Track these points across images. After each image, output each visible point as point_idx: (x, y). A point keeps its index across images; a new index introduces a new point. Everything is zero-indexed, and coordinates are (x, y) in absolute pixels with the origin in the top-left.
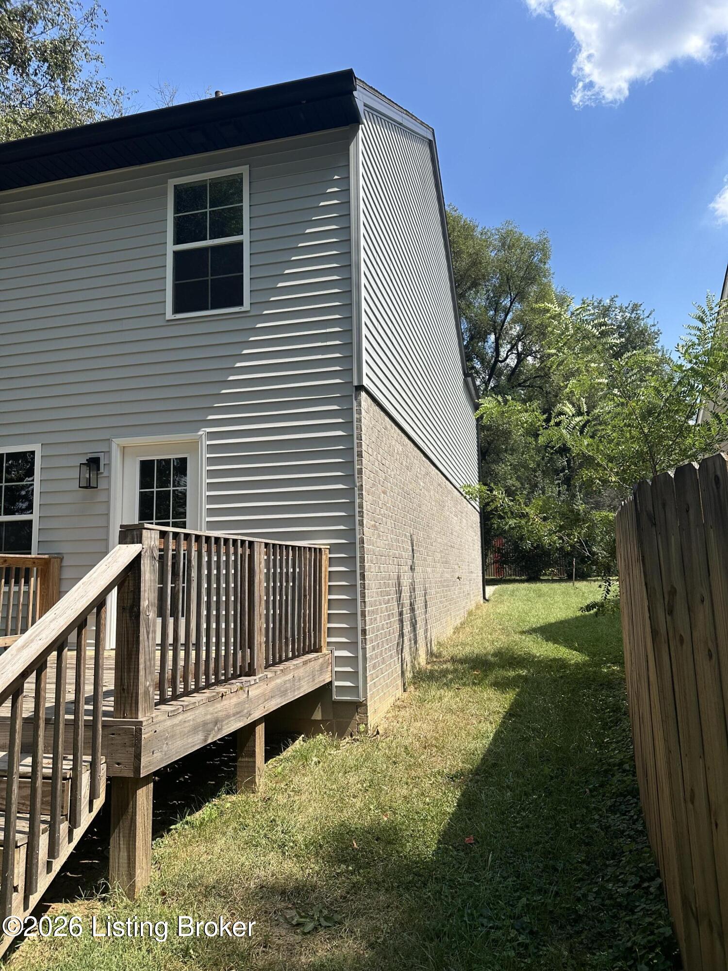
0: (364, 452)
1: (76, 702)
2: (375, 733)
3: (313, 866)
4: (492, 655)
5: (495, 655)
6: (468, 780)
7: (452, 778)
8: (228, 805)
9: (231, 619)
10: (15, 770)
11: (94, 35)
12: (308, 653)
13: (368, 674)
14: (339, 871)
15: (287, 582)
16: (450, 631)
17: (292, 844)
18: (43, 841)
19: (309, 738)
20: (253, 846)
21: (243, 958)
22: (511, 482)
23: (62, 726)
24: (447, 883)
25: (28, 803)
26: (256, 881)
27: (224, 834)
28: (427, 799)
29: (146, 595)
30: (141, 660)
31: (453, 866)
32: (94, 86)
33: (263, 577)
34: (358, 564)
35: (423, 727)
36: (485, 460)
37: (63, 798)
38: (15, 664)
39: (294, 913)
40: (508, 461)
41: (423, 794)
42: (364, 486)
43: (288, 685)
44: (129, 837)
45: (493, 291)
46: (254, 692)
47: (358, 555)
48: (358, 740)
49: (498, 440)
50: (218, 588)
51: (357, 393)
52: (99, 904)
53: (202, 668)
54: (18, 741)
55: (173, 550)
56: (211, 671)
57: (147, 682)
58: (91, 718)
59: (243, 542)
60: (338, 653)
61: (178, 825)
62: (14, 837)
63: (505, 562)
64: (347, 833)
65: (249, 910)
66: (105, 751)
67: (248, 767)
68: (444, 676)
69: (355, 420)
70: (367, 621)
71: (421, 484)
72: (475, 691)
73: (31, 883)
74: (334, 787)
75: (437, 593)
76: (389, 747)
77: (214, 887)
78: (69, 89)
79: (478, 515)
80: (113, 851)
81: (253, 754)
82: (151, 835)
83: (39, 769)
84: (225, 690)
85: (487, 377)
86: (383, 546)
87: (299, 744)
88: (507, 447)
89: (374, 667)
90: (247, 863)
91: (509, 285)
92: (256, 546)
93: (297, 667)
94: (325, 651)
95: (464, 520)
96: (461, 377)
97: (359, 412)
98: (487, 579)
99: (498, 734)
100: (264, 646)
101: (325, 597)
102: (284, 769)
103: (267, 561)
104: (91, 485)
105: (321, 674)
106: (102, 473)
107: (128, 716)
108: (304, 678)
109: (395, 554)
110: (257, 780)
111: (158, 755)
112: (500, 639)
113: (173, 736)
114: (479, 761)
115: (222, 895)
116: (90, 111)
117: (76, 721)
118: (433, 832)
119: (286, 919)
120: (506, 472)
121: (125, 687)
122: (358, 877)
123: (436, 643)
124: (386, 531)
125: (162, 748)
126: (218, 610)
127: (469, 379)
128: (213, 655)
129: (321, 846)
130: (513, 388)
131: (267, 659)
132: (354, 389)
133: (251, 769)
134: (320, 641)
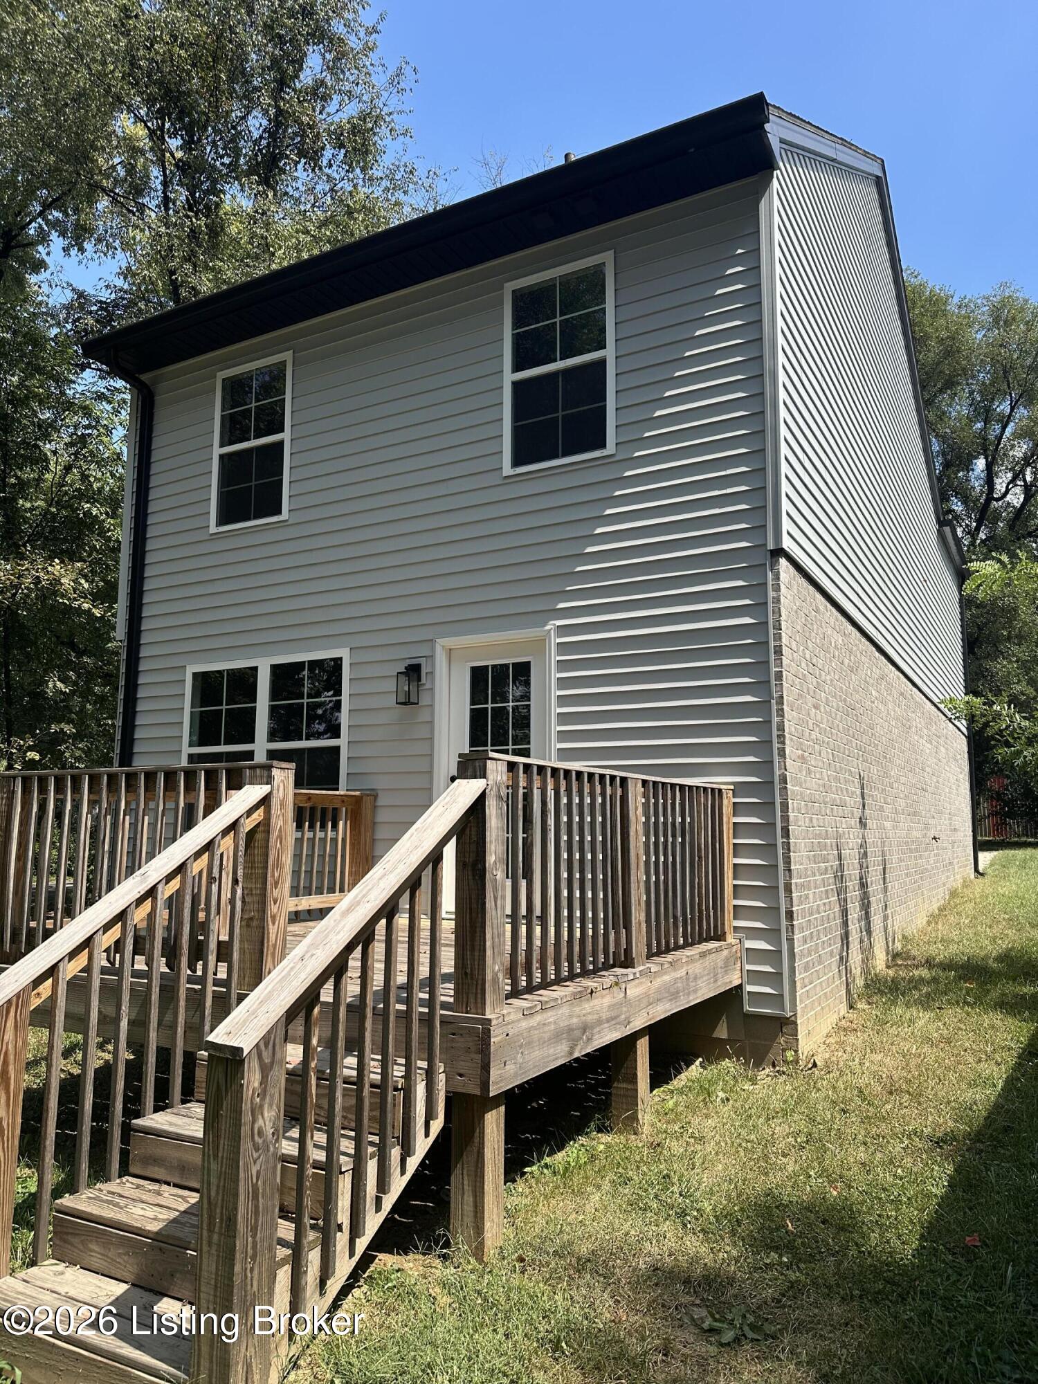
0: (784, 648)
1: (408, 987)
2: (810, 1066)
3: (728, 1248)
4: (996, 959)
5: (1001, 958)
6: (965, 1148)
7: (937, 1143)
8: (602, 1147)
9: (600, 885)
10: (338, 1072)
11: (400, 103)
12: (706, 940)
13: (798, 977)
14: (768, 1261)
15: (674, 836)
16: (921, 921)
17: (695, 1213)
18: (372, 1167)
19: (711, 1063)
20: (640, 1209)
21: (635, 1366)
22: (1018, 688)
23: (392, 1018)
24: (940, 1302)
25: (353, 1117)
26: (647, 1259)
27: (598, 1187)
28: (899, 1171)
29: (493, 848)
30: (488, 936)
31: (948, 1278)
32: (402, 169)
33: (640, 828)
34: (778, 814)
35: (885, 1063)
36: (974, 654)
37: (394, 1114)
38: (339, 932)
39: (703, 1312)
40: (1014, 655)
41: (891, 1162)
42: (785, 698)
43: (679, 985)
44: (476, 1176)
45: (980, 392)
46: (634, 991)
47: (778, 800)
48: (784, 1073)
49: (994, 622)
50: (582, 841)
51: (774, 560)
52: (437, 1262)
53: (564, 951)
54: (342, 1035)
55: (524, 788)
56: (576, 958)
57: (495, 965)
58: (426, 1010)
59: (613, 778)
60: (749, 944)
61: (535, 1168)
62: (338, 1159)
63: (1011, 815)
64: (777, 1207)
65: (640, 1299)
66: (444, 1056)
67: (627, 1097)
68: (915, 988)
69: (770, 600)
70: (794, 899)
71: (873, 692)
72: (968, 1014)
73: (358, 1222)
74: (752, 1137)
75: (901, 860)
76: (834, 1088)
77: (589, 1261)
78: (371, 179)
79: (964, 741)
80: (455, 1193)
81: (633, 1079)
82: (502, 1177)
83: (366, 1072)
84: (595, 984)
85: (974, 524)
86: (816, 787)
87: (695, 1070)
88: (1010, 632)
89: (806, 968)
90: (633, 1232)
91: (1008, 381)
92: (631, 785)
93: (691, 960)
94: (730, 939)
95: (942, 748)
96: (933, 526)
97: (777, 588)
98: (979, 841)
99: (1010, 1082)
100: (644, 926)
101: (728, 861)
102: (676, 1104)
103: (646, 805)
104: (412, 700)
105: (726, 972)
106: (424, 684)
107: (473, 1011)
108: (702, 977)
109: (834, 800)
110: (640, 1117)
111: (511, 1068)
112: (1007, 935)
113: (529, 1043)
114: (982, 1121)
115: (601, 1272)
116: (397, 203)
117: (409, 1012)
118: (911, 1221)
119: (693, 1319)
120: (1009, 673)
121: (468, 971)
122: (798, 1274)
123: (900, 937)
124: (820, 764)
125: (515, 1058)
126: (582, 872)
127: (947, 529)
128: (578, 934)
129: (739, 1222)
130: (1019, 539)
131: (649, 945)
132: (769, 553)
133: (632, 1099)
134: (723, 924)
